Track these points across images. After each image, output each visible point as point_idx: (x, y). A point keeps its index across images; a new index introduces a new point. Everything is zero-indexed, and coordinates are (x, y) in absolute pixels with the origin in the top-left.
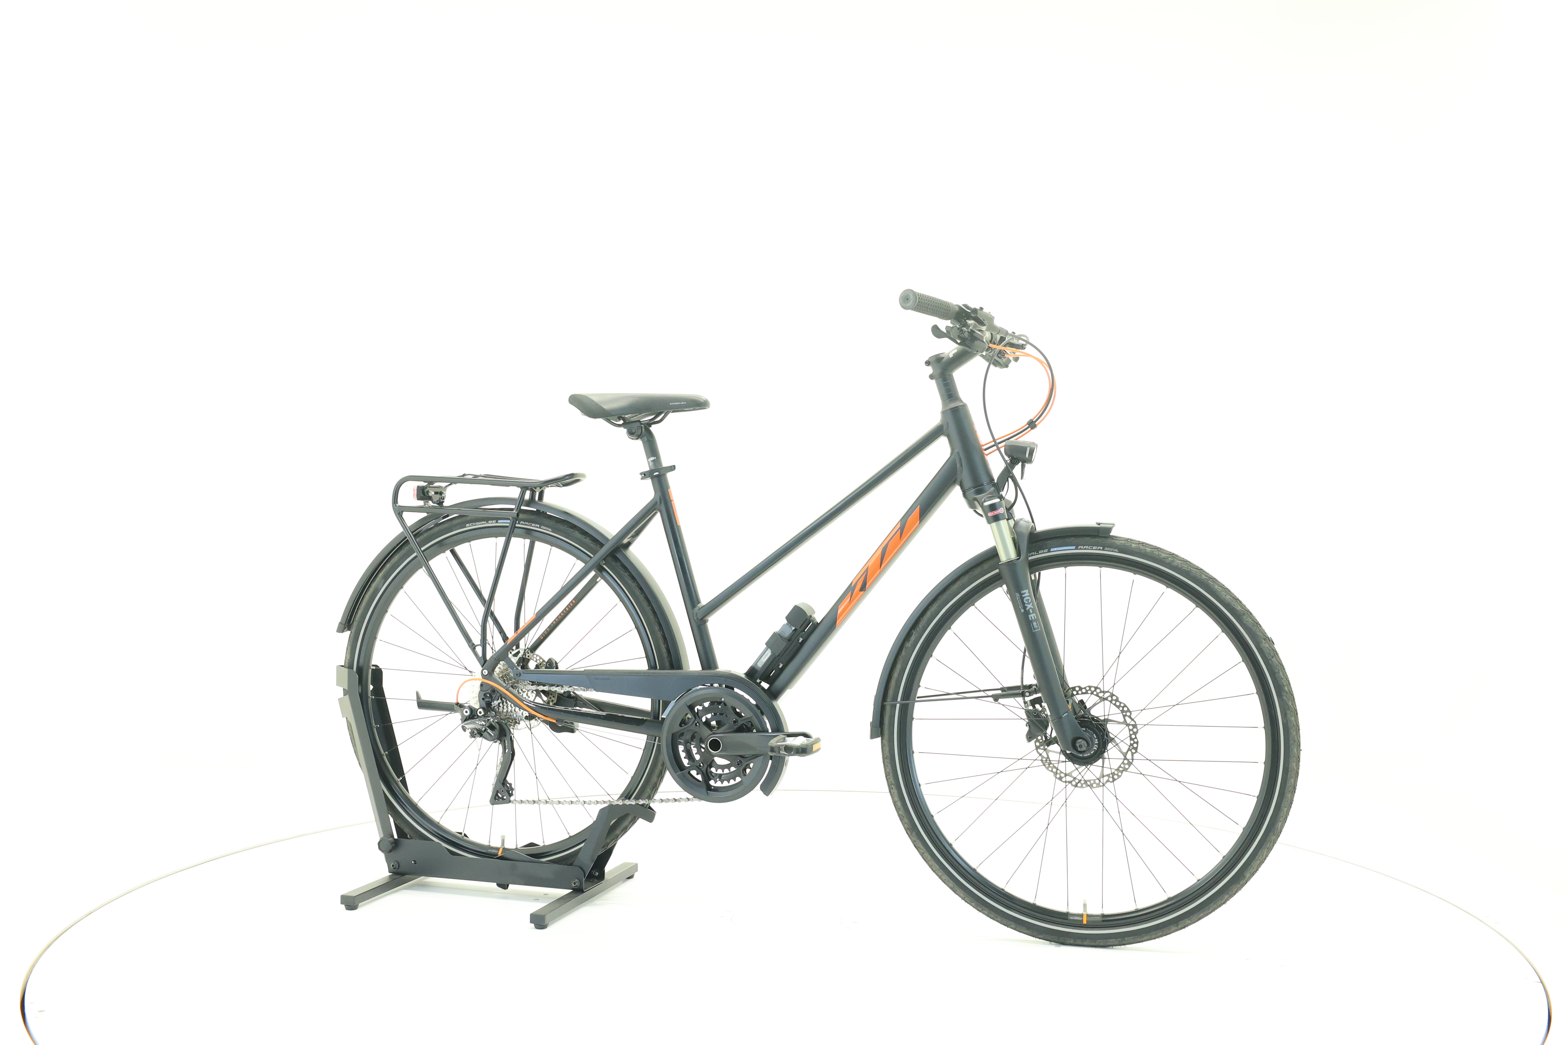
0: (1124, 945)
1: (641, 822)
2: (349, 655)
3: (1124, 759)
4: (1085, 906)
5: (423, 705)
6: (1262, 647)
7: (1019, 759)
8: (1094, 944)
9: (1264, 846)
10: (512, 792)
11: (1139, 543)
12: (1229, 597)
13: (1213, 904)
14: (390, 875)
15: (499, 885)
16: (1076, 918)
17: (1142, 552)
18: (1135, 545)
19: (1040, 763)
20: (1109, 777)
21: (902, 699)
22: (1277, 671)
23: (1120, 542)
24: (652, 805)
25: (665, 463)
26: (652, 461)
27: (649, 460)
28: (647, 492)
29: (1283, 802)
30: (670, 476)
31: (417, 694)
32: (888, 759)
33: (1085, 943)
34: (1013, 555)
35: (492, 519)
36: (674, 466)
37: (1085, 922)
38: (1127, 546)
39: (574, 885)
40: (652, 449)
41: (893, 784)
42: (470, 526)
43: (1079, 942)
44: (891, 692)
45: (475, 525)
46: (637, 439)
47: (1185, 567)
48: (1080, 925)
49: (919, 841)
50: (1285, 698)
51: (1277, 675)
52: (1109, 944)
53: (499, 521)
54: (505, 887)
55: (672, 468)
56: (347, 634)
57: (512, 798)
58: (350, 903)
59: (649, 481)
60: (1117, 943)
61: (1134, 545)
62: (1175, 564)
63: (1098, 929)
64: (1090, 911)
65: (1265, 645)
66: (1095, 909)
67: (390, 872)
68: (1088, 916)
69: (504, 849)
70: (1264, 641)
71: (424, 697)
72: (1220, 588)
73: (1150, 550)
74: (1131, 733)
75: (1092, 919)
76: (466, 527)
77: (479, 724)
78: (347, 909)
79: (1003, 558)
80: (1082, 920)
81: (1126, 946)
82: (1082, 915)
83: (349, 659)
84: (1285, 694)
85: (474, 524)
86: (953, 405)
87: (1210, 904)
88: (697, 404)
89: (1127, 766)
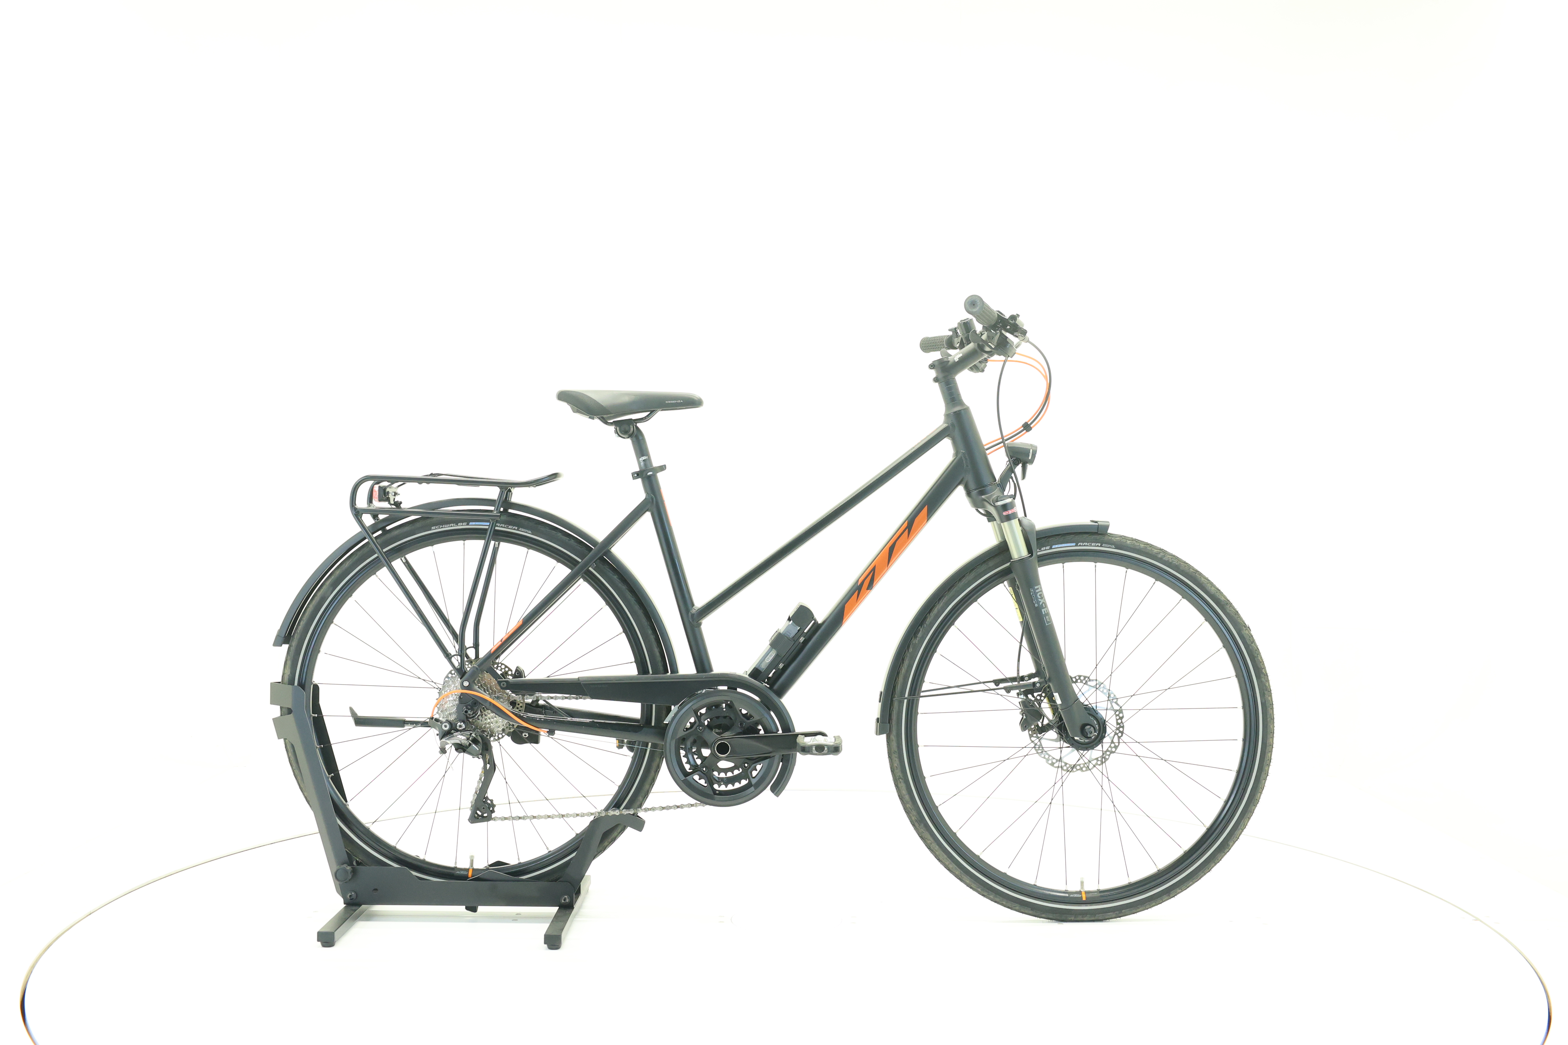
0: (1120, 917)
1: (629, 831)
2: (289, 670)
3: (1111, 743)
4: (1082, 883)
5: (361, 721)
6: (1243, 633)
7: (1023, 748)
8: (1093, 919)
9: (1245, 816)
10: (493, 809)
11: (1132, 540)
12: (1214, 589)
13: (1201, 872)
14: (345, 907)
15: (467, 908)
16: (1076, 895)
17: (1138, 548)
18: (1130, 542)
19: (1034, 751)
20: (1098, 760)
21: (910, 694)
22: (1256, 655)
23: (1116, 539)
24: (641, 814)
25: (656, 463)
26: (643, 460)
27: (640, 459)
28: (637, 493)
29: (1262, 775)
30: (660, 476)
31: (351, 710)
32: (894, 753)
33: (1085, 919)
34: (1024, 553)
35: (462, 521)
36: (665, 465)
37: (1084, 899)
38: (1122, 543)
39: (563, 901)
40: (641, 448)
41: (900, 778)
42: (436, 529)
43: (1080, 918)
44: (899, 687)
45: (442, 528)
46: (628, 438)
47: (1175, 562)
48: (1079, 902)
49: (927, 832)
50: (1263, 679)
51: (1256, 659)
52: (1107, 917)
53: (471, 523)
54: (473, 909)
55: (663, 468)
56: (285, 647)
57: (493, 815)
58: (327, 939)
59: (639, 480)
60: (1114, 916)
61: (1128, 542)
62: (1165, 559)
63: (1096, 904)
64: (1088, 888)
65: (1245, 632)
66: (1092, 886)
67: (345, 904)
68: (1086, 892)
69: (473, 869)
70: (1245, 629)
71: (361, 713)
72: (1206, 580)
73: (1143, 546)
74: (1118, 718)
75: (1090, 895)
76: (431, 530)
77: (461, 738)
78: (324, 946)
79: (1015, 556)
80: (1082, 897)
81: (1121, 918)
82: (1080, 892)
83: (289, 675)
84: (1263, 676)
85: (441, 526)
86: (957, 409)
87: (1199, 872)
88: (690, 403)
89: (1114, 750)
